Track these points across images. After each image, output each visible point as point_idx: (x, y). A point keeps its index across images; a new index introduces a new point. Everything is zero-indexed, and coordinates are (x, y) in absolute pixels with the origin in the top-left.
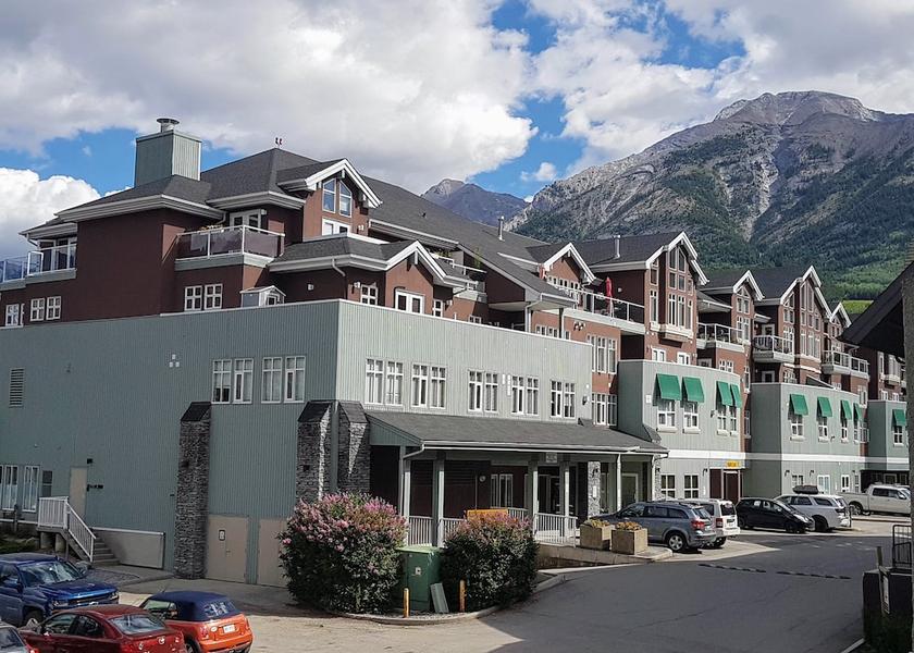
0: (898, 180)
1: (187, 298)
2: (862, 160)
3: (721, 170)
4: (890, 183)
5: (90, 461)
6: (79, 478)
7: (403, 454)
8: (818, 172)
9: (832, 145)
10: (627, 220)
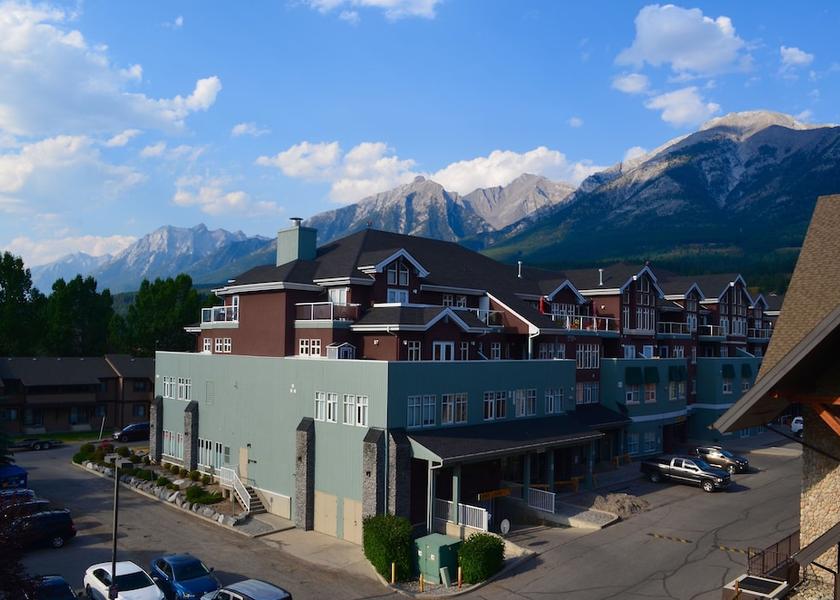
0: (819, 168)
1: (301, 346)
2: (795, 154)
3: (704, 163)
4: (814, 170)
5: (249, 445)
6: (244, 455)
7: (430, 467)
8: (766, 163)
9: (775, 146)
10: (642, 197)
